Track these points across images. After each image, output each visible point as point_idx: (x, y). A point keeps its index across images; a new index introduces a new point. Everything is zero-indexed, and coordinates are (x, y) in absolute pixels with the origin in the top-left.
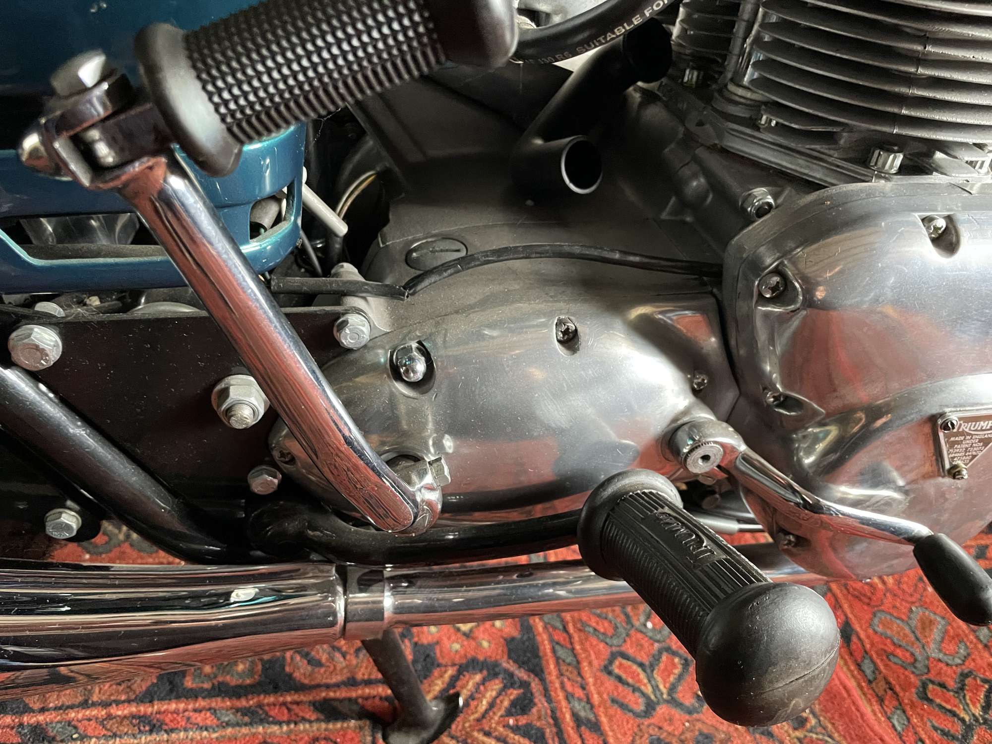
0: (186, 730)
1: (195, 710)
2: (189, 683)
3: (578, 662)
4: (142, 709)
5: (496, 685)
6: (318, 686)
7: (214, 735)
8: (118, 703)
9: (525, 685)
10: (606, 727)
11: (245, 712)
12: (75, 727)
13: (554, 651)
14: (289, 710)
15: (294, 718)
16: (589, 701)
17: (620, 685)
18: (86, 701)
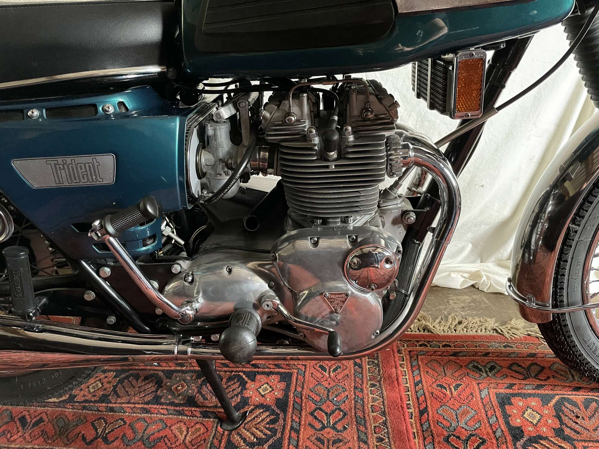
0: (157, 414)
1: (162, 409)
2: (162, 400)
3: (302, 410)
4: (145, 406)
5: (267, 413)
6: (204, 406)
7: (165, 417)
8: (138, 403)
9: (278, 415)
10: (301, 432)
11: (177, 411)
12: (123, 409)
13: (294, 404)
14: (192, 412)
15: (193, 415)
16: (300, 423)
17: (314, 420)
18: (129, 402)
